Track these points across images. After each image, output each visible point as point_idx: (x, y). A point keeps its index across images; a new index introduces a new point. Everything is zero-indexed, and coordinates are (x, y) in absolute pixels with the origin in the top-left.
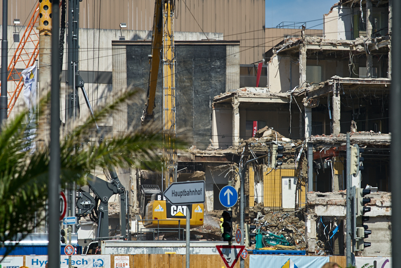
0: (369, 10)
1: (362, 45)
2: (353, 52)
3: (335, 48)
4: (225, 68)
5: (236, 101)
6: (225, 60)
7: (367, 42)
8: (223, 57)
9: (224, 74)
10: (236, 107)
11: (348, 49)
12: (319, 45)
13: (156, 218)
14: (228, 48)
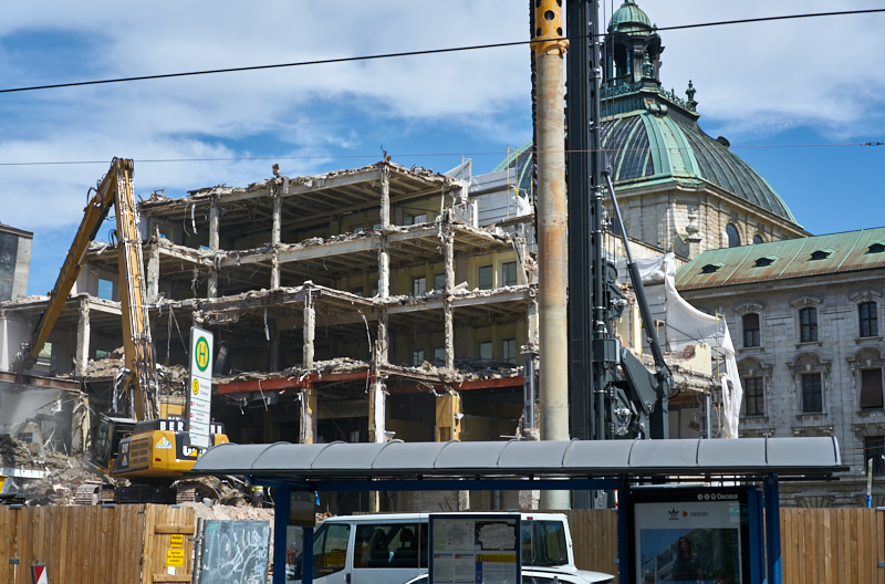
0: (216, 219)
1: (210, 258)
2: (198, 265)
3: (183, 257)
4: (14, 265)
5: (86, 308)
6: (16, 255)
7: (218, 256)
8: (14, 250)
9: (12, 274)
10: (86, 315)
11: (195, 261)
12: (171, 250)
13: (158, 460)
14: (20, 239)
